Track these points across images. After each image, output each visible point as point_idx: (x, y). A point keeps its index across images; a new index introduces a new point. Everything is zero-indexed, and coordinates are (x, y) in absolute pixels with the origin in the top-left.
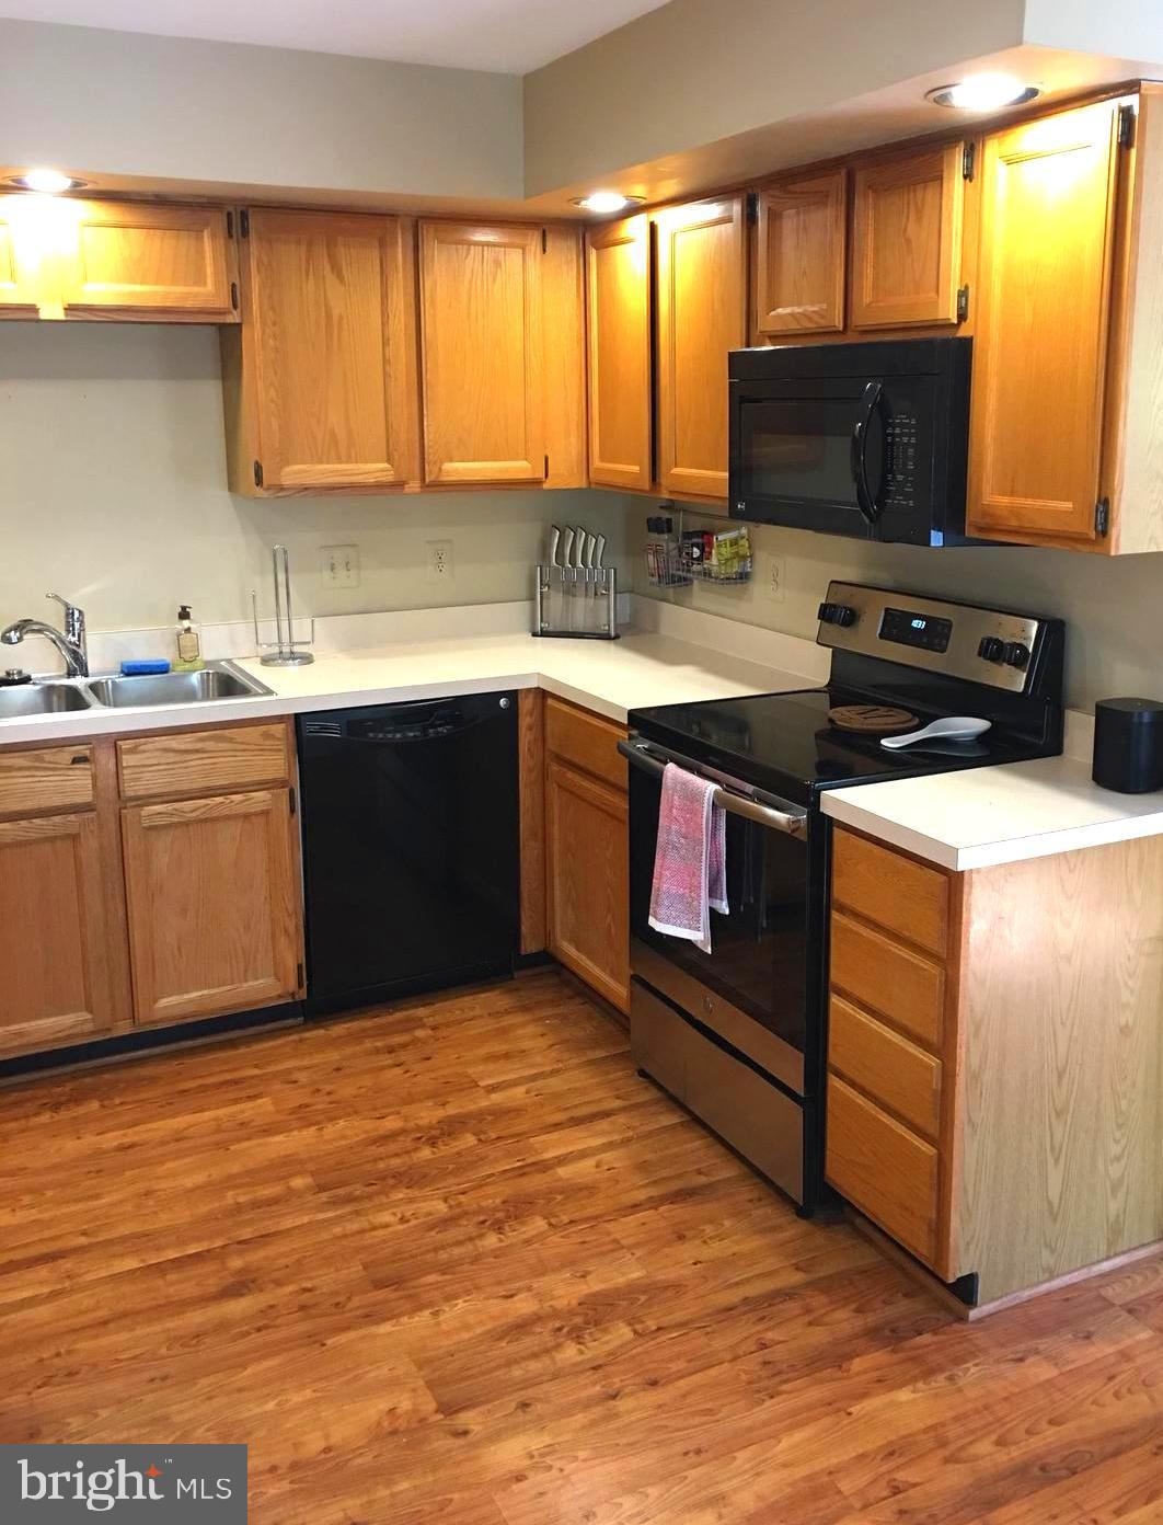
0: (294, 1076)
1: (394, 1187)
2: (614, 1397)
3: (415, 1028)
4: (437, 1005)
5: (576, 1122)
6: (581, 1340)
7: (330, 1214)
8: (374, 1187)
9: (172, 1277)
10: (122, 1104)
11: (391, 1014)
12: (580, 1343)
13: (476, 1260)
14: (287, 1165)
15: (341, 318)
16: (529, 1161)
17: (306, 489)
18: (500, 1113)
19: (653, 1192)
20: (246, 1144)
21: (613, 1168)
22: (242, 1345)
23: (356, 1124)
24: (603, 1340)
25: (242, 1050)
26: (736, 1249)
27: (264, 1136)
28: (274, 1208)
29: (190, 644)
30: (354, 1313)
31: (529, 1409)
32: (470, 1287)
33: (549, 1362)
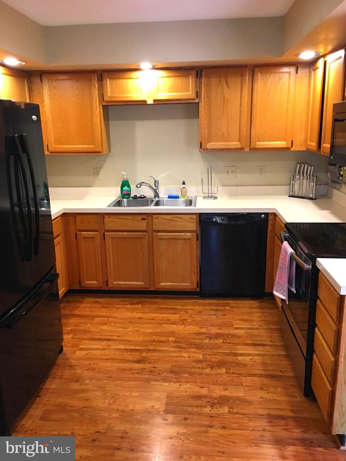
0: (188, 311)
1: (193, 348)
2: (211, 427)
3: (226, 306)
4: (237, 301)
5: (254, 345)
6: (213, 407)
7: (173, 350)
8: (188, 346)
9: (129, 353)
10: (146, 307)
11: (223, 300)
12: (212, 408)
13: (200, 374)
14: (172, 334)
15: (228, 99)
16: (232, 352)
17: (215, 150)
18: (234, 336)
19: (262, 372)
20: (166, 325)
21: (255, 362)
22: (131, 376)
23: (195, 328)
24: (219, 410)
25: (181, 301)
26: (276, 398)
27: (171, 324)
28: (162, 344)
29: (184, 191)
30: (161, 377)
31: (186, 420)
32: (194, 381)
33: (200, 410)
